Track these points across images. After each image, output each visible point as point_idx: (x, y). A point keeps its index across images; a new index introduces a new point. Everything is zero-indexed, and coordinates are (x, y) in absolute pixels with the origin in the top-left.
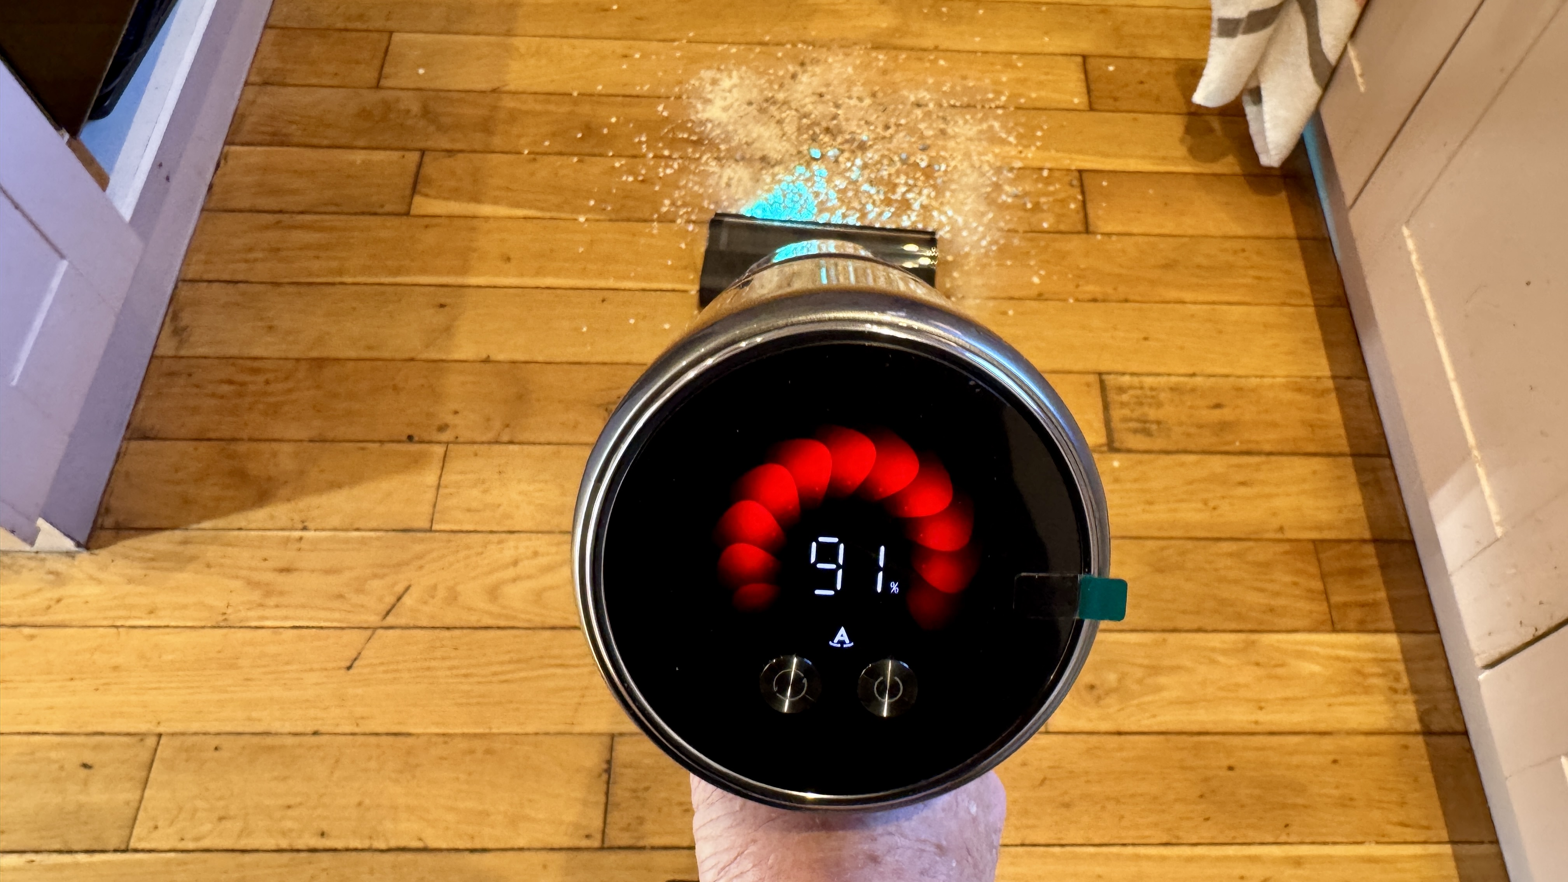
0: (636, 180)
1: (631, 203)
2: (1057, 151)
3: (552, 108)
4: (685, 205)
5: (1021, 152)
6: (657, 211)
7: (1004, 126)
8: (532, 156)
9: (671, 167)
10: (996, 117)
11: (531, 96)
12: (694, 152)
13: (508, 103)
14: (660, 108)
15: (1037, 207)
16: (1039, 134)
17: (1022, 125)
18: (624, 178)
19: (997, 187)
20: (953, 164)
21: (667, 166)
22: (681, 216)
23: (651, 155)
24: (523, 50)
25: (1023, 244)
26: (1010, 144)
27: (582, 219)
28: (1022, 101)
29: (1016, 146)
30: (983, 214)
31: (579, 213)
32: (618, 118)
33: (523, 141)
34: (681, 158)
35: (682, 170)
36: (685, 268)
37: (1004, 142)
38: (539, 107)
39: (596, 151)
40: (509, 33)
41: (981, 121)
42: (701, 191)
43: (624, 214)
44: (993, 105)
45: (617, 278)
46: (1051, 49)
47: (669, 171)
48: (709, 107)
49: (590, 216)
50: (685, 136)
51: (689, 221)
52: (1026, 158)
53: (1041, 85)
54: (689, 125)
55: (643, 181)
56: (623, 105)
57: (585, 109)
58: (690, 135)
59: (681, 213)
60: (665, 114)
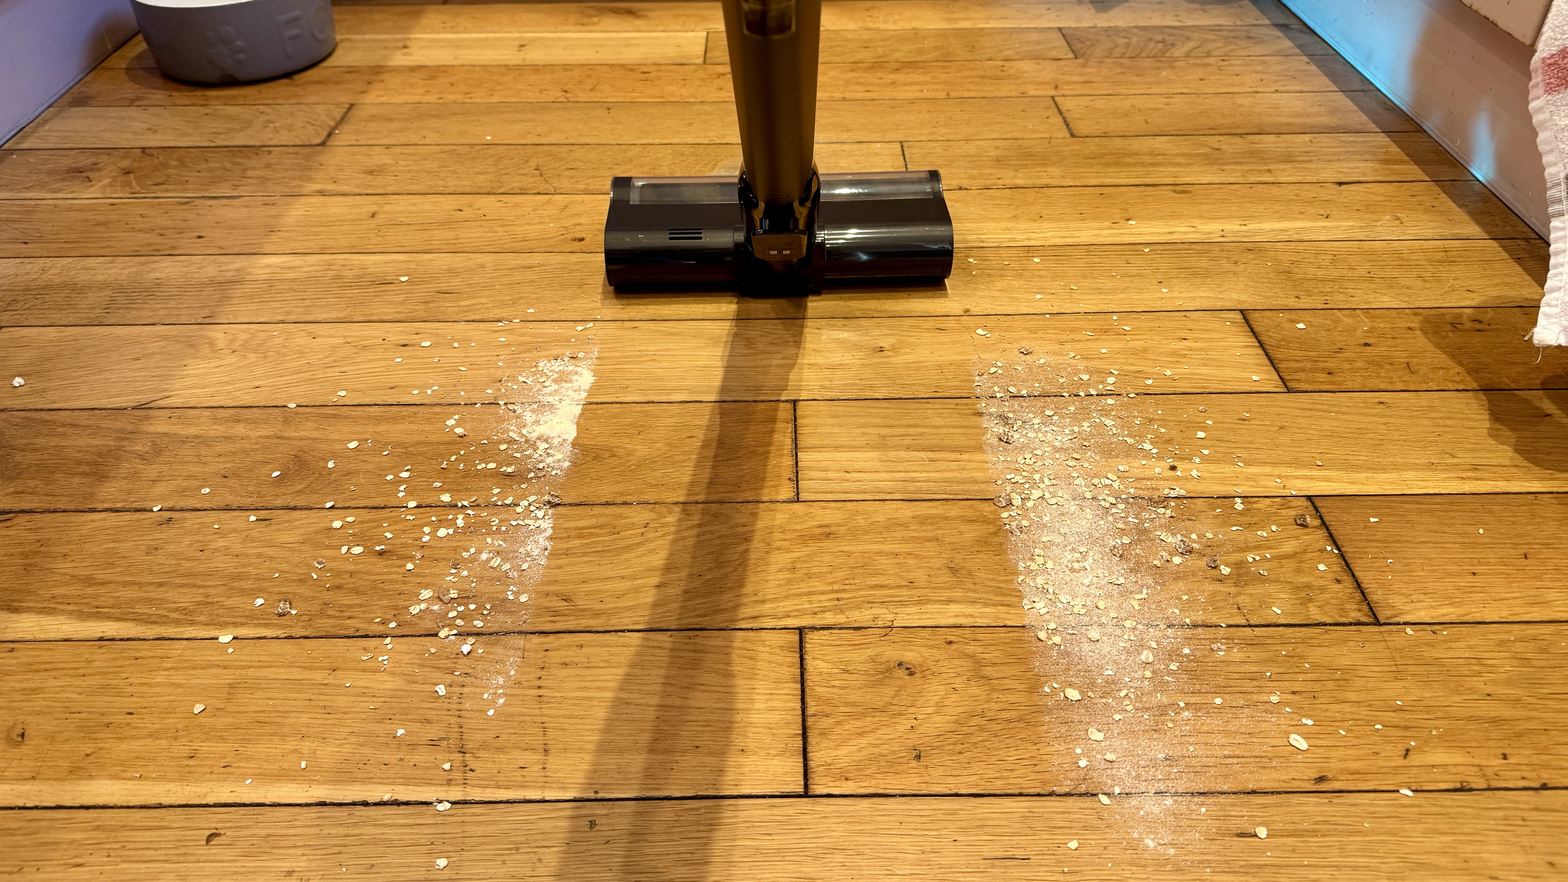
0: (369, 552)
1: (346, 600)
2: (1247, 463)
3: (240, 430)
4: (464, 598)
5: (1173, 468)
6: (399, 612)
7: (1124, 422)
8: (167, 515)
9: (452, 523)
10: (1105, 412)
11: (207, 413)
12: (502, 495)
13: (159, 426)
14: (451, 422)
15: (1241, 569)
16: (1201, 434)
17: (1163, 422)
18: (344, 549)
19: (1142, 534)
20: (1036, 494)
21: (441, 523)
22: (451, 626)
23: (412, 504)
24: (221, 343)
25: (1237, 654)
26: (1147, 455)
27: (225, 638)
28: (1150, 382)
29: (1160, 457)
30: (1126, 593)
31: (224, 625)
32: (362, 441)
33: (160, 489)
34: (475, 506)
35: (471, 530)
36: (434, 743)
37: (1131, 452)
38: (218, 430)
39: (301, 501)
40: (209, 321)
41: (1076, 418)
42: (506, 567)
43: (325, 624)
44: (1093, 392)
45: (262, 777)
46: (1177, 304)
47: (442, 532)
48: (547, 417)
49: (243, 632)
50: (492, 466)
51: (463, 634)
52: (1188, 478)
53: (1178, 356)
54: (503, 447)
55: (381, 553)
56: (378, 420)
57: (306, 430)
58: (500, 465)
59: (452, 614)
60: (459, 431)
